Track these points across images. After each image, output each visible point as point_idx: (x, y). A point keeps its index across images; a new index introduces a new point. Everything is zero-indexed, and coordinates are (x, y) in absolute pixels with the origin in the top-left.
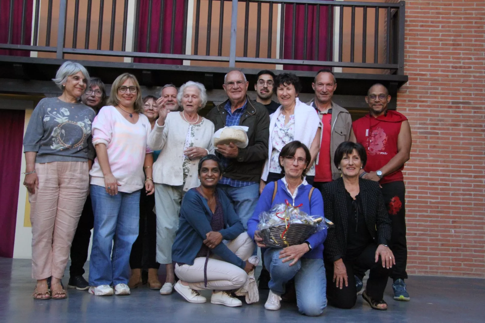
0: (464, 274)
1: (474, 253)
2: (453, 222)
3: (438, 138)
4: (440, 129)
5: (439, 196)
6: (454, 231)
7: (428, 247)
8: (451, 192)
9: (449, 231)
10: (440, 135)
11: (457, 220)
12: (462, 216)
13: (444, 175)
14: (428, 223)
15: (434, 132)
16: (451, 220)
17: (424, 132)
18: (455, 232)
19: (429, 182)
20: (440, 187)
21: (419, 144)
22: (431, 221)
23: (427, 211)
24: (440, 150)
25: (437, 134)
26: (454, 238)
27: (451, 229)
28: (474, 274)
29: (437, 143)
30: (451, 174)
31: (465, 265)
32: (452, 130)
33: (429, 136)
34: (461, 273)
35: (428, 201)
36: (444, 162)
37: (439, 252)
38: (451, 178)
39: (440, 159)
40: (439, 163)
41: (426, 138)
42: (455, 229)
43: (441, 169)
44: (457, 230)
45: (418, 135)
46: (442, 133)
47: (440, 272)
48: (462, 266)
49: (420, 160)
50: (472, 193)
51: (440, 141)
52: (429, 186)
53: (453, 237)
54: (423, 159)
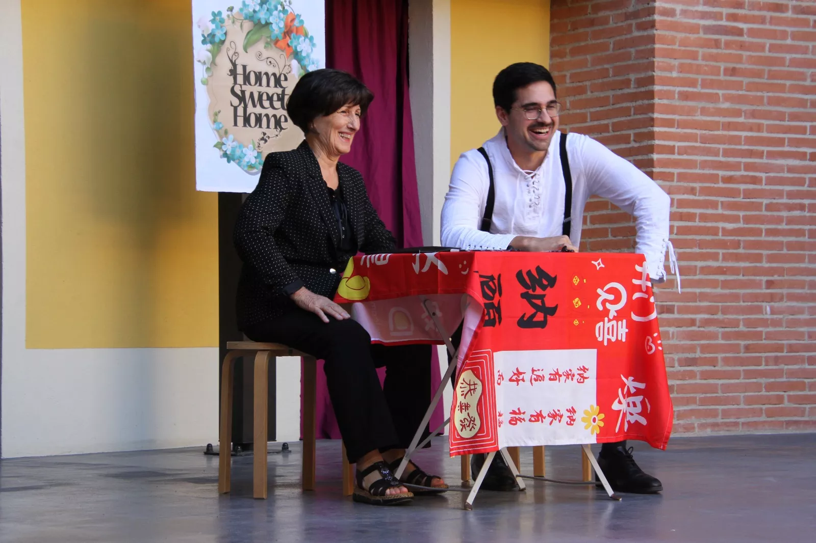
0: (789, 423)
1: (807, 366)
2: (770, 284)
3: (742, 46)
4: (745, 19)
5: (741, 214)
6: (772, 308)
7: (720, 356)
8: (765, 201)
9: (759, 310)
10: (745, 38)
11: (776, 277)
12: (787, 265)
13: (751, 153)
14: (719, 291)
15: (734, 28)
16: (765, 279)
17: (714, 26)
18: (773, 312)
19: (721, 173)
20: (742, 187)
21: (704, 63)
22: (725, 284)
23: (715, 257)
24: (746, 80)
25: (740, 32)
26: (771, 329)
27: (764, 304)
28: (806, 422)
29: (739, 59)
30: (766, 149)
31: (791, 399)
32: (771, 23)
33: (723, 38)
34: (782, 422)
35: (717, 228)
36: (753, 114)
37: (741, 368)
38: (764, 160)
39: (745, 107)
40: (741, 120)
41: (717, 44)
42: (772, 304)
43: (746, 137)
44: (776, 305)
45: (702, 35)
46: (751, 32)
47: (743, 424)
48: (786, 404)
49: (704, 111)
50: (806, 202)
51: (746, 54)
52: (721, 185)
53: (767, 326)
54: (710, 105)
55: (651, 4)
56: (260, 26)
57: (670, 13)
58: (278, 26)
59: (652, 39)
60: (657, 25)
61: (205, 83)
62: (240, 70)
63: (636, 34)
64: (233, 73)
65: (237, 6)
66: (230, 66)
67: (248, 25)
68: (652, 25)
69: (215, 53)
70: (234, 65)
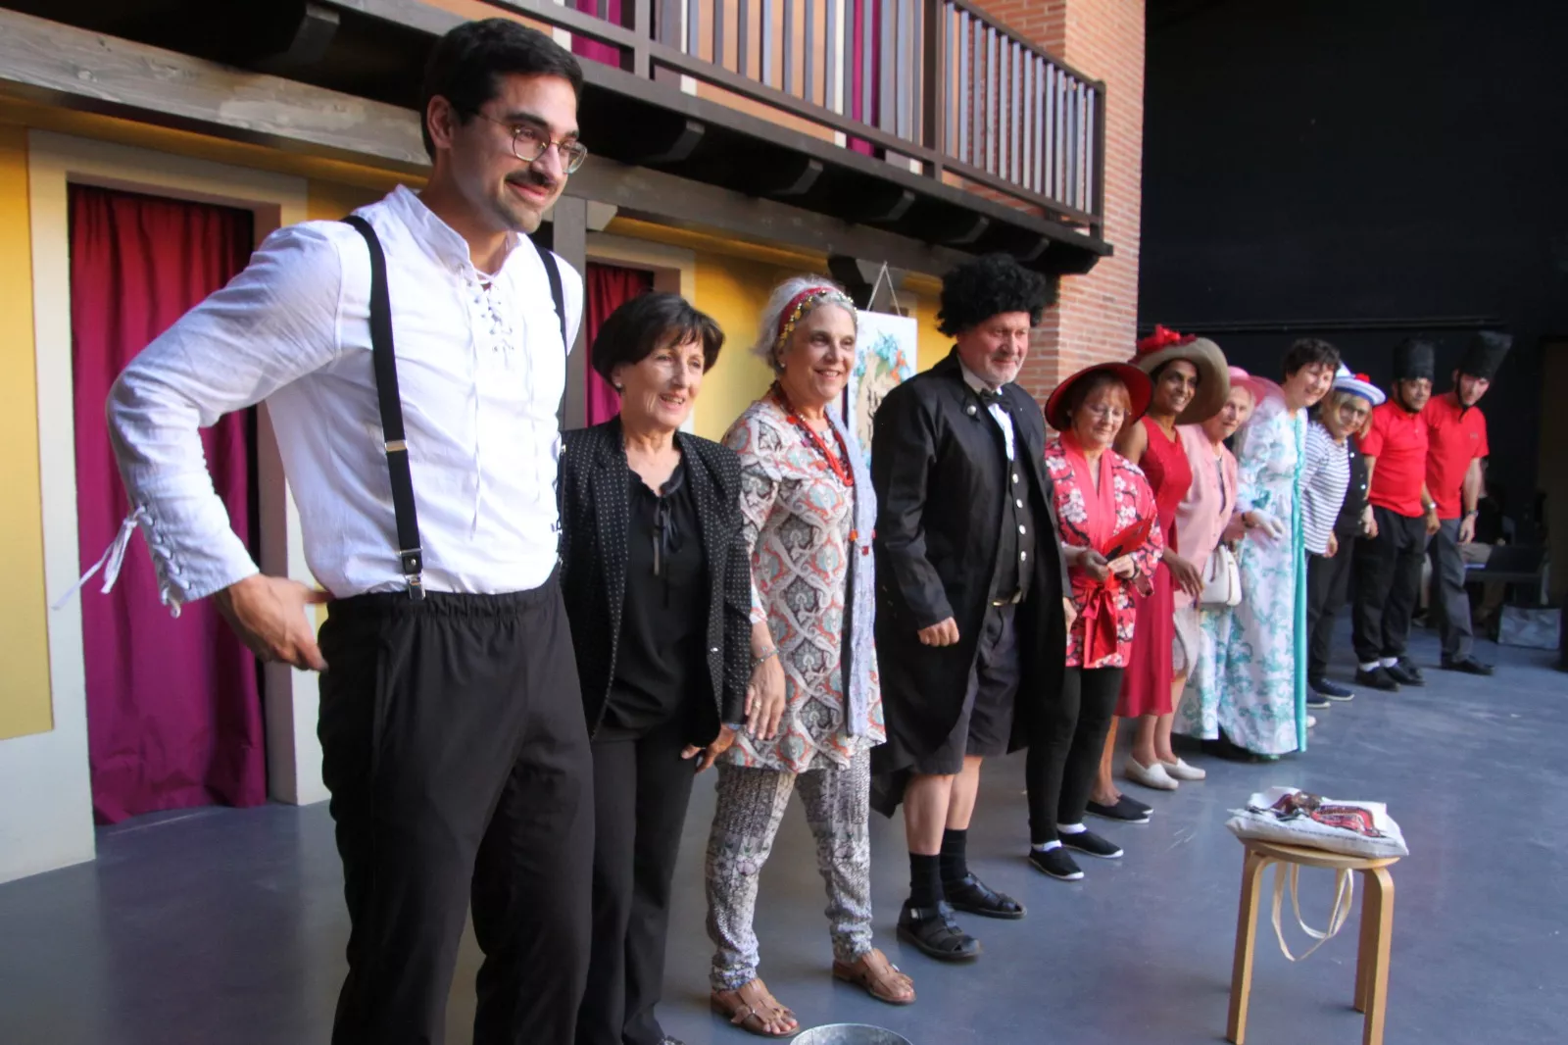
55: (1054, 339)
56: (884, 360)
57: (1064, 345)
58: (892, 361)
59: (1056, 363)
60: (1060, 354)
61: (855, 407)
62: (873, 397)
63: (1041, 358)
64: (869, 398)
65: (872, 346)
66: (867, 393)
67: (877, 360)
68: (1056, 353)
69: (860, 382)
70: (870, 392)
